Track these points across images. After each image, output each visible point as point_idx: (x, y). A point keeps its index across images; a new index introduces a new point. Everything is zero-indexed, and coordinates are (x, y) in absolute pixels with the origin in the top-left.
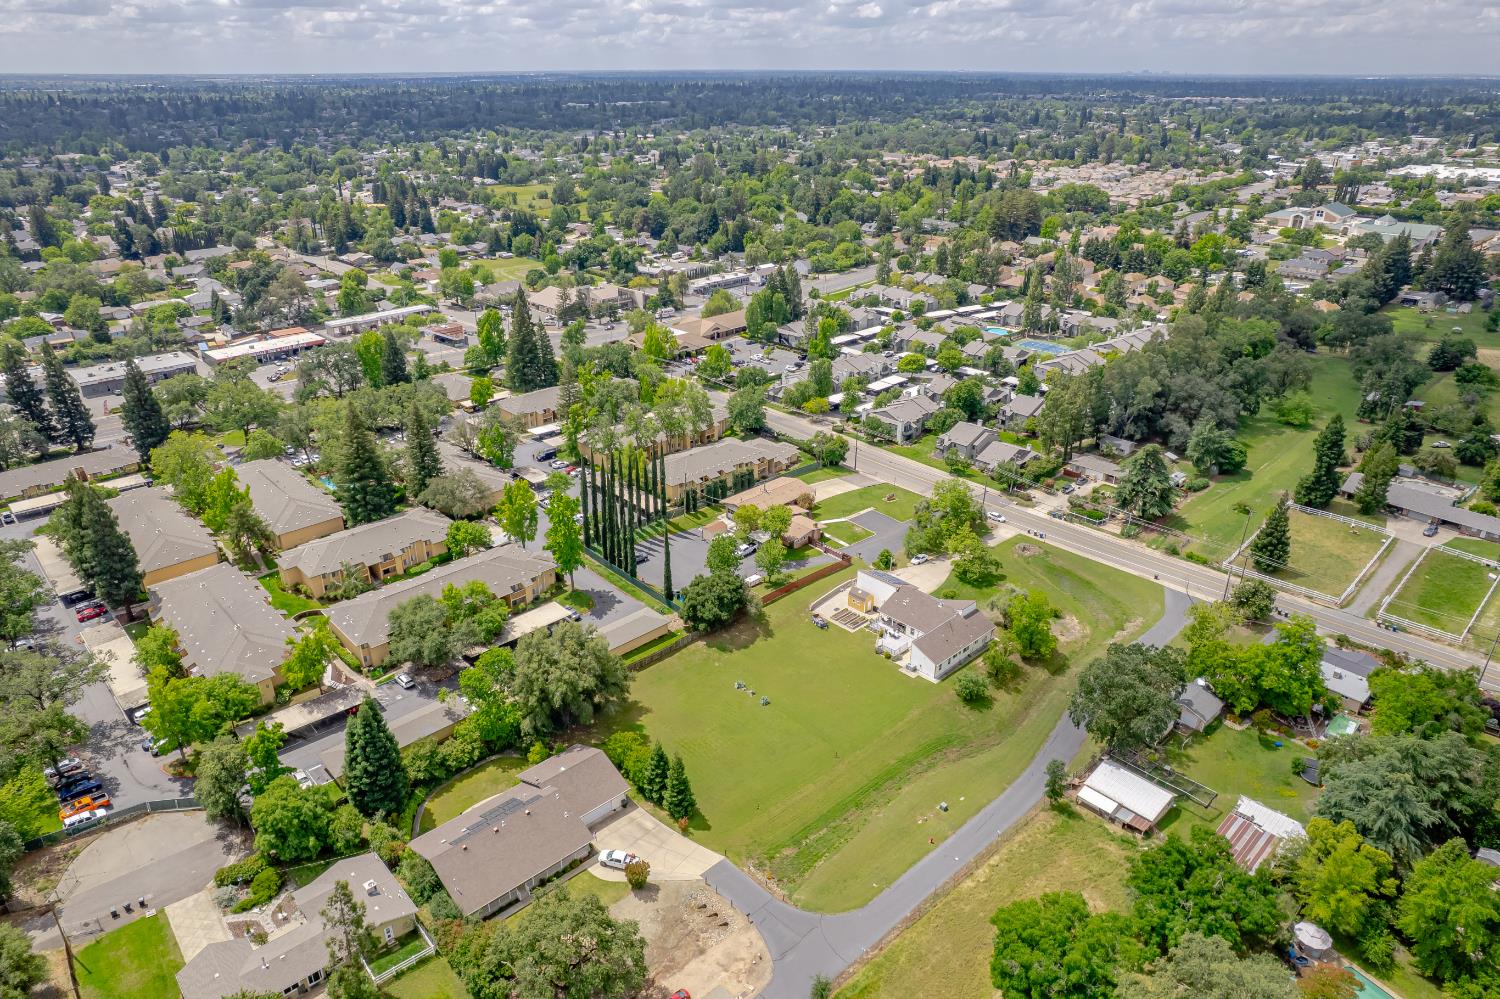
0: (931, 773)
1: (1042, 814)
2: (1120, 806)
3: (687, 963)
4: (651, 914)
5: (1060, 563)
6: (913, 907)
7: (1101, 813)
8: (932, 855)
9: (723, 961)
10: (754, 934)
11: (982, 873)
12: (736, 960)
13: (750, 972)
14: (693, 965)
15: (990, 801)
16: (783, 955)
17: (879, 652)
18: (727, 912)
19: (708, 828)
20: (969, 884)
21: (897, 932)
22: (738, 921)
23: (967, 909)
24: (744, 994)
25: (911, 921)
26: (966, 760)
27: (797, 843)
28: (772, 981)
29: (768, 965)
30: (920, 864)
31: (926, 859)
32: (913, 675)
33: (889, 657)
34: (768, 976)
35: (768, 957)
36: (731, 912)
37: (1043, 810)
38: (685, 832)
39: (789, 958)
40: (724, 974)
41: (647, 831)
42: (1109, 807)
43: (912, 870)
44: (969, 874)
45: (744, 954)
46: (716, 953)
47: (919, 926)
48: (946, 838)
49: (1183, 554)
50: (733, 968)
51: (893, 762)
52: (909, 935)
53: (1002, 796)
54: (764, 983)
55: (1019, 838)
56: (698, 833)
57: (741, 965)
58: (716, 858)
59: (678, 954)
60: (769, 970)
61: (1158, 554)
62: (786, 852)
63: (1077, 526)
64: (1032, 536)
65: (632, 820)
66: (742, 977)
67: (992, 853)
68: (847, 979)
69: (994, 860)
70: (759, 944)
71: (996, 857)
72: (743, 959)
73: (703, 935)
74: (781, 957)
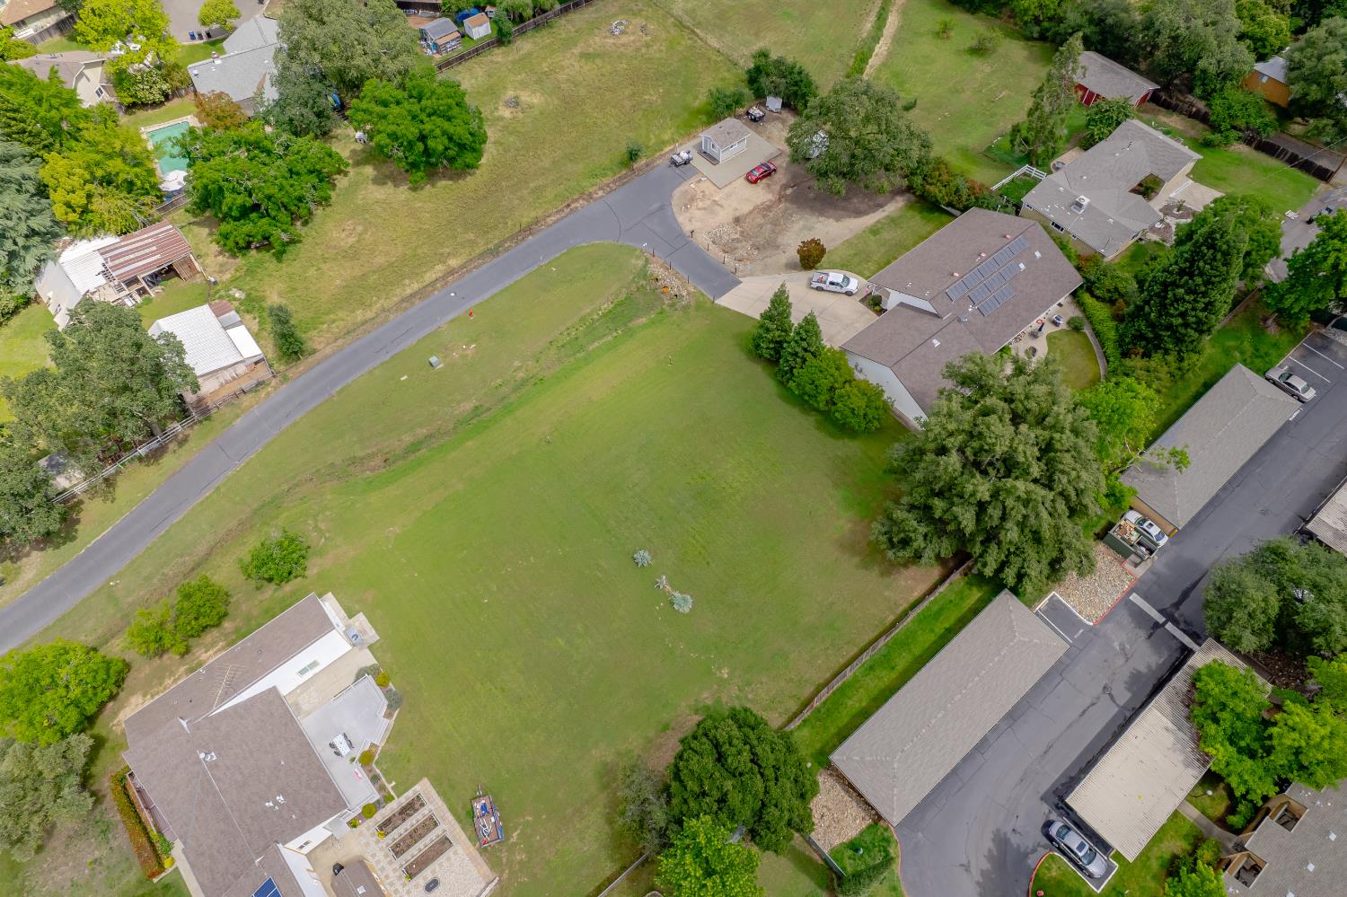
0: (422, 432)
1: (318, 347)
2: (227, 330)
3: (751, 212)
6: (524, 244)
8: (477, 301)
9: (717, 208)
10: (687, 228)
11: (433, 275)
12: (705, 209)
13: (693, 199)
14: (746, 209)
15: (370, 372)
16: (661, 208)
20: (453, 263)
21: (549, 220)
22: (702, 240)
24: (700, 182)
25: (528, 230)
27: (630, 332)
28: (673, 189)
29: (676, 202)
30: (496, 290)
31: (487, 296)
34: (677, 193)
35: (676, 209)
37: (314, 351)
39: (656, 206)
40: (717, 199)
42: (240, 332)
43: (508, 283)
44: (450, 273)
45: (698, 214)
46: (725, 216)
47: (525, 221)
48: (452, 321)
50: (708, 202)
51: (470, 443)
54: (681, 189)
55: (369, 314)
57: (700, 204)
58: (725, 301)
59: (759, 221)
60: (675, 198)
62: (643, 320)
66: (700, 195)
67: (412, 296)
68: (608, 185)
69: (416, 286)
70: (681, 219)
71: (409, 291)
72: (699, 209)
73: (737, 236)
74: (664, 207)
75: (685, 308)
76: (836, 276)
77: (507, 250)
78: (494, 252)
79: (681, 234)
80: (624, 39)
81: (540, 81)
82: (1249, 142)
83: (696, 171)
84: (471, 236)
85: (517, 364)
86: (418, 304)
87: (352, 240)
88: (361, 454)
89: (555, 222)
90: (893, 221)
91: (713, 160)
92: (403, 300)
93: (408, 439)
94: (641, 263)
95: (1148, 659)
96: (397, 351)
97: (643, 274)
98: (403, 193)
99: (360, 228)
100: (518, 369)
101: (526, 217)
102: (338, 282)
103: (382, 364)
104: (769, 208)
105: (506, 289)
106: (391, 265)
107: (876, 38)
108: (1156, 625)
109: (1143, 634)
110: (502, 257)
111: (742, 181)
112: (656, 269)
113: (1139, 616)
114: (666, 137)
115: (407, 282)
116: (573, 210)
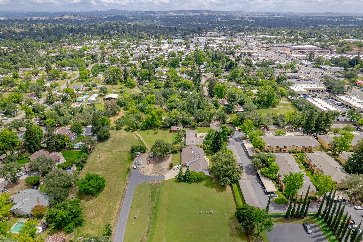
0: (147, 228)
6: (126, 193)
8: (130, 205)
9: (148, 170)
10: (148, 174)
11: (117, 207)
13: (143, 171)
14: (152, 168)
15: (126, 227)
19: (174, 182)
20: (119, 203)
21: (126, 187)
22: (152, 175)
25: (125, 191)
27: (158, 192)
30: (131, 201)
31: (131, 203)
34: (140, 172)
39: (139, 175)
43: (132, 199)
44: (120, 205)
45: (147, 172)
46: (151, 170)
47: (123, 190)
48: (130, 210)
52: (123, 187)
53: (124, 231)
55: (114, 221)
56: (174, 180)
57: (145, 171)
58: (166, 179)
59: (156, 168)
62: (158, 190)
67: (118, 212)
68: (129, 177)
69: (117, 211)
70: (145, 174)
71: (116, 212)
73: (156, 172)
74: (141, 175)
75: (162, 184)
76: (177, 166)
77: (125, 195)
78: (123, 197)
79: (148, 176)
80: (103, 157)
81: (97, 170)
82: (198, 127)
83: (139, 168)
84: (117, 197)
85: (148, 208)
86: (121, 213)
87: (94, 213)
88: (141, 239)
90: (173, 157)
91: (140, 165)
92: (117, 214)
93: (146, 231)
94: (148, 183)
95: (255, 177)
96: (127, 221)
97: (149, 184)
98: (94, 200)
99: (93, 210)
100: (149, 209)
101: (122, 189)
102: (101, 220)
103: (127, 225)
104: (155, 166)
105: (132, 200)
106: (108, 211)
107: (140, 139)
108: (251, 174)
109: (251, 175)
110: (125, 197)
111: (147, 165)
112: (151, 182)
113: (249, 174)
114: (129, 166)
115: (114, 211)
116: (128, 184)
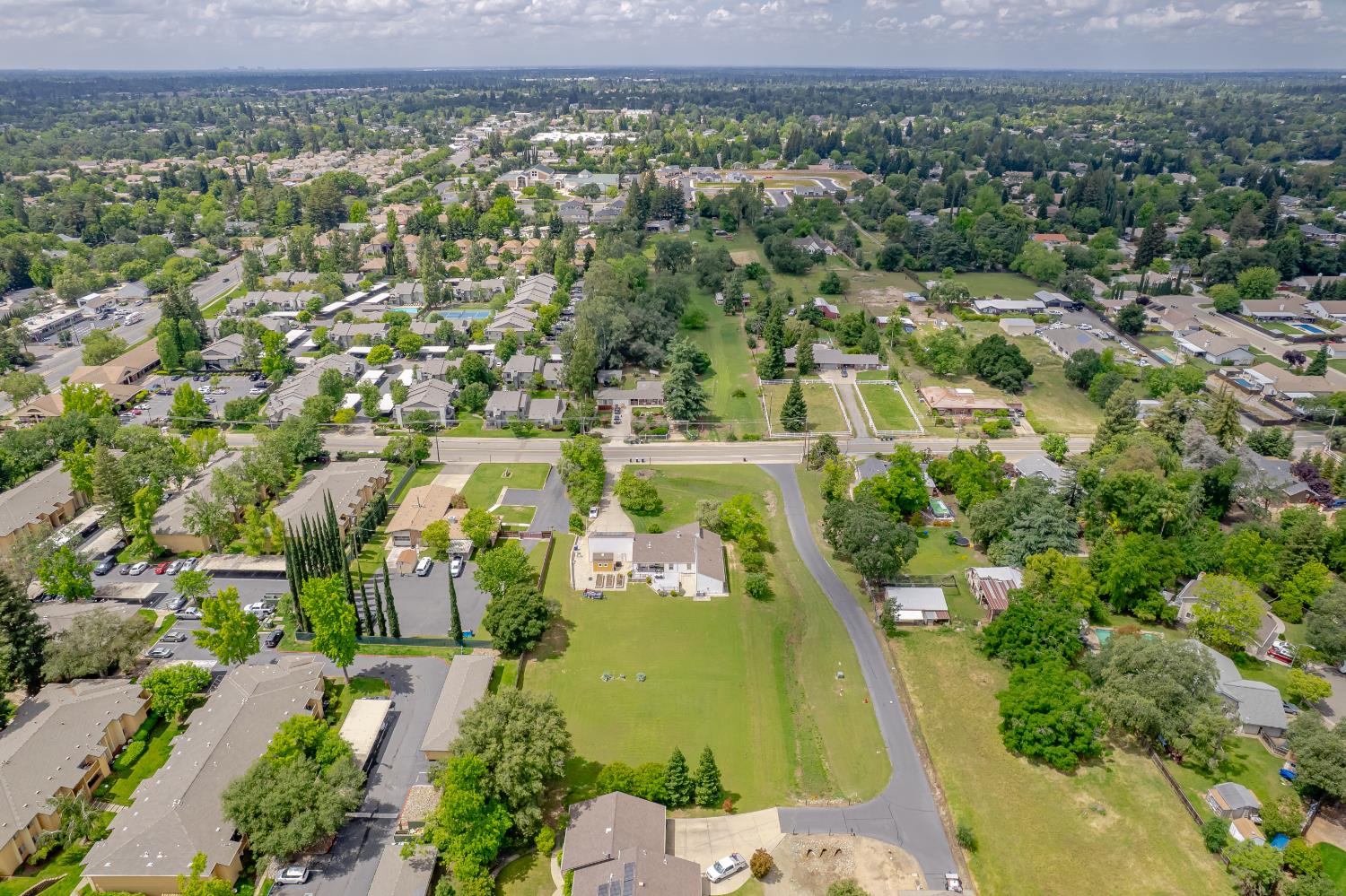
0: (799, 659)
1: (890, 644)
2: (924, 611)
4: (792, 887)
5: (675, 475)
7: (915, 623)
8: (876, 709)
9: (876, 874)
10: (865, 841)
11: (914, 699)
12: (881, 866)
13: (898, 865)
15: (855, 655)
16: (900, 838)
17: (663, 595)
18: (831, 841)
19: (737, 796)
20: (919, 712)
22: (846, 841)
23: (940, 726)
24: (918, 883)
25: (927, 756)
26: (804, 638)
27: (795, 763)
28: (919, 860)
29: (901, 852)
30: (880, 722)
31: (878, 714)
32: (707, 599)
33: (674, 595)
34: (911, 858)
35: (894, 848)
36: (833, 839)
37: (888, 641)
38: (732, 811)
39: (905, 837)
41: (706, 832)
42: (918, 616)
43: (882, 728)
44: (911, 706)
45: (879, 859)
46: (863, 874)
47: (937, 758)
48: (868, 693)
49: (740, 438)
50: (887, 873)
52: (939, 765)
53: (856, 647)
54: (916, 864)
56: (738, 805)
57: (888, 867)
60: (906, 855)
61: (723, 444)
62: (798, 774)
63: (652, 444)
64: (635, 463)
65: (685, 833)
66: (899, 872)
67: (903, 685)
68: (950, 820)
69: (909, 688)
70: (878, 844)
71: (908, 686)
72: (883, 863)
73: (837, 871)
74: (900, 841)
78: (916, 731)
79: (861, 834)
86: (894, 686)
89: (927, 775)
94: (850, 797)
96: (863, 667)
102: (939, 664)
103: (857, 660)
105: (876, 723)
108: (376, 811)
110: (909, 736)
112: (838, 801)
116: (933, 789)
